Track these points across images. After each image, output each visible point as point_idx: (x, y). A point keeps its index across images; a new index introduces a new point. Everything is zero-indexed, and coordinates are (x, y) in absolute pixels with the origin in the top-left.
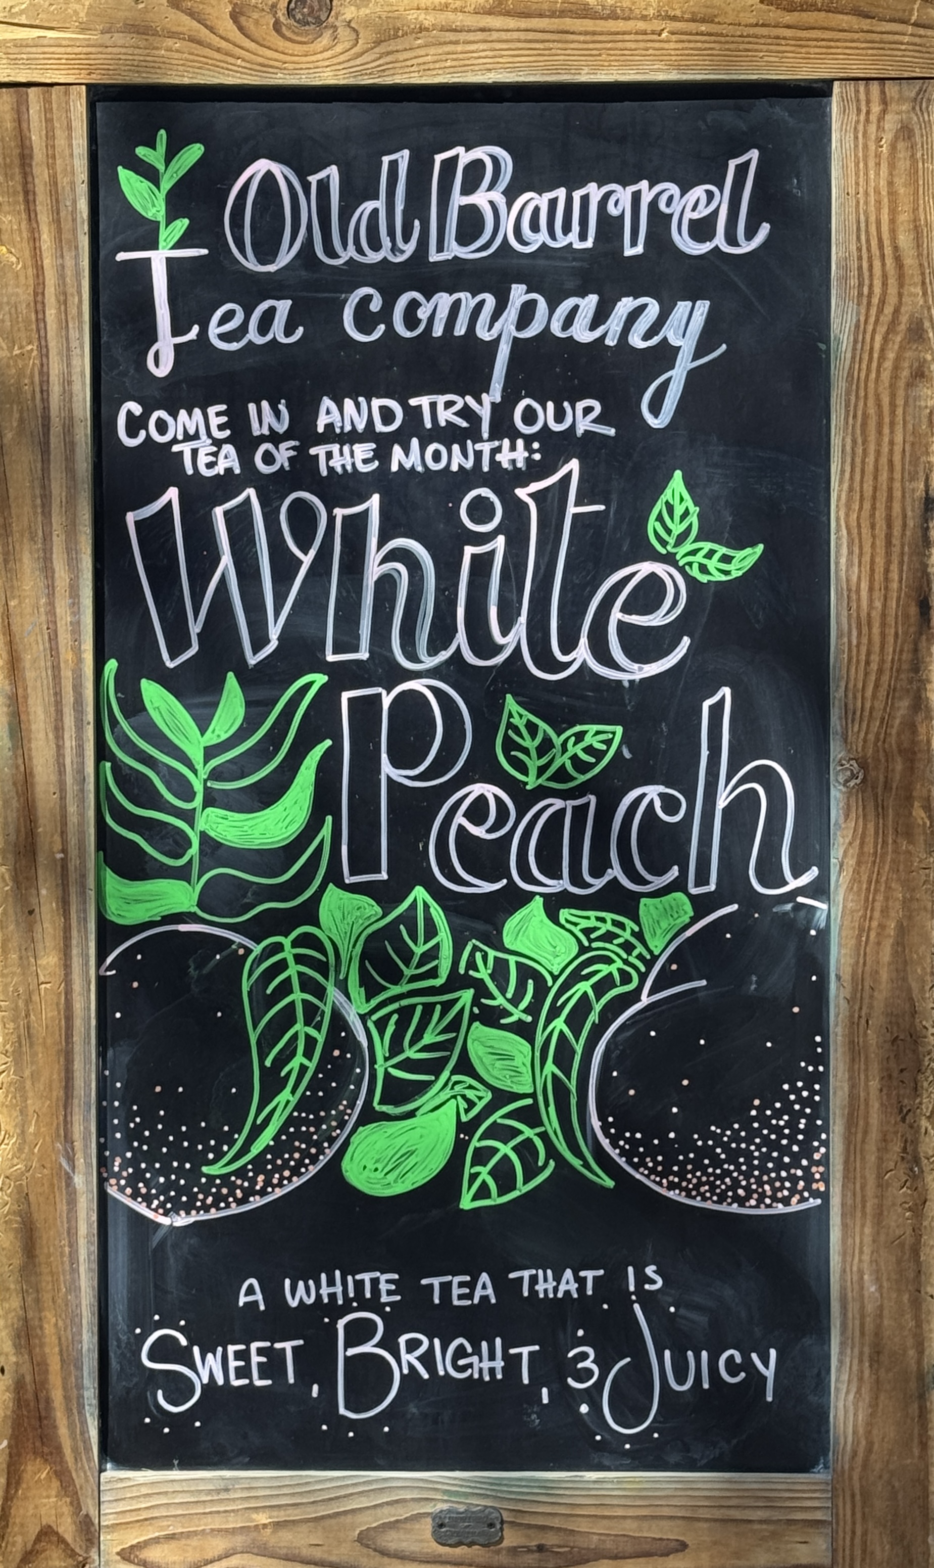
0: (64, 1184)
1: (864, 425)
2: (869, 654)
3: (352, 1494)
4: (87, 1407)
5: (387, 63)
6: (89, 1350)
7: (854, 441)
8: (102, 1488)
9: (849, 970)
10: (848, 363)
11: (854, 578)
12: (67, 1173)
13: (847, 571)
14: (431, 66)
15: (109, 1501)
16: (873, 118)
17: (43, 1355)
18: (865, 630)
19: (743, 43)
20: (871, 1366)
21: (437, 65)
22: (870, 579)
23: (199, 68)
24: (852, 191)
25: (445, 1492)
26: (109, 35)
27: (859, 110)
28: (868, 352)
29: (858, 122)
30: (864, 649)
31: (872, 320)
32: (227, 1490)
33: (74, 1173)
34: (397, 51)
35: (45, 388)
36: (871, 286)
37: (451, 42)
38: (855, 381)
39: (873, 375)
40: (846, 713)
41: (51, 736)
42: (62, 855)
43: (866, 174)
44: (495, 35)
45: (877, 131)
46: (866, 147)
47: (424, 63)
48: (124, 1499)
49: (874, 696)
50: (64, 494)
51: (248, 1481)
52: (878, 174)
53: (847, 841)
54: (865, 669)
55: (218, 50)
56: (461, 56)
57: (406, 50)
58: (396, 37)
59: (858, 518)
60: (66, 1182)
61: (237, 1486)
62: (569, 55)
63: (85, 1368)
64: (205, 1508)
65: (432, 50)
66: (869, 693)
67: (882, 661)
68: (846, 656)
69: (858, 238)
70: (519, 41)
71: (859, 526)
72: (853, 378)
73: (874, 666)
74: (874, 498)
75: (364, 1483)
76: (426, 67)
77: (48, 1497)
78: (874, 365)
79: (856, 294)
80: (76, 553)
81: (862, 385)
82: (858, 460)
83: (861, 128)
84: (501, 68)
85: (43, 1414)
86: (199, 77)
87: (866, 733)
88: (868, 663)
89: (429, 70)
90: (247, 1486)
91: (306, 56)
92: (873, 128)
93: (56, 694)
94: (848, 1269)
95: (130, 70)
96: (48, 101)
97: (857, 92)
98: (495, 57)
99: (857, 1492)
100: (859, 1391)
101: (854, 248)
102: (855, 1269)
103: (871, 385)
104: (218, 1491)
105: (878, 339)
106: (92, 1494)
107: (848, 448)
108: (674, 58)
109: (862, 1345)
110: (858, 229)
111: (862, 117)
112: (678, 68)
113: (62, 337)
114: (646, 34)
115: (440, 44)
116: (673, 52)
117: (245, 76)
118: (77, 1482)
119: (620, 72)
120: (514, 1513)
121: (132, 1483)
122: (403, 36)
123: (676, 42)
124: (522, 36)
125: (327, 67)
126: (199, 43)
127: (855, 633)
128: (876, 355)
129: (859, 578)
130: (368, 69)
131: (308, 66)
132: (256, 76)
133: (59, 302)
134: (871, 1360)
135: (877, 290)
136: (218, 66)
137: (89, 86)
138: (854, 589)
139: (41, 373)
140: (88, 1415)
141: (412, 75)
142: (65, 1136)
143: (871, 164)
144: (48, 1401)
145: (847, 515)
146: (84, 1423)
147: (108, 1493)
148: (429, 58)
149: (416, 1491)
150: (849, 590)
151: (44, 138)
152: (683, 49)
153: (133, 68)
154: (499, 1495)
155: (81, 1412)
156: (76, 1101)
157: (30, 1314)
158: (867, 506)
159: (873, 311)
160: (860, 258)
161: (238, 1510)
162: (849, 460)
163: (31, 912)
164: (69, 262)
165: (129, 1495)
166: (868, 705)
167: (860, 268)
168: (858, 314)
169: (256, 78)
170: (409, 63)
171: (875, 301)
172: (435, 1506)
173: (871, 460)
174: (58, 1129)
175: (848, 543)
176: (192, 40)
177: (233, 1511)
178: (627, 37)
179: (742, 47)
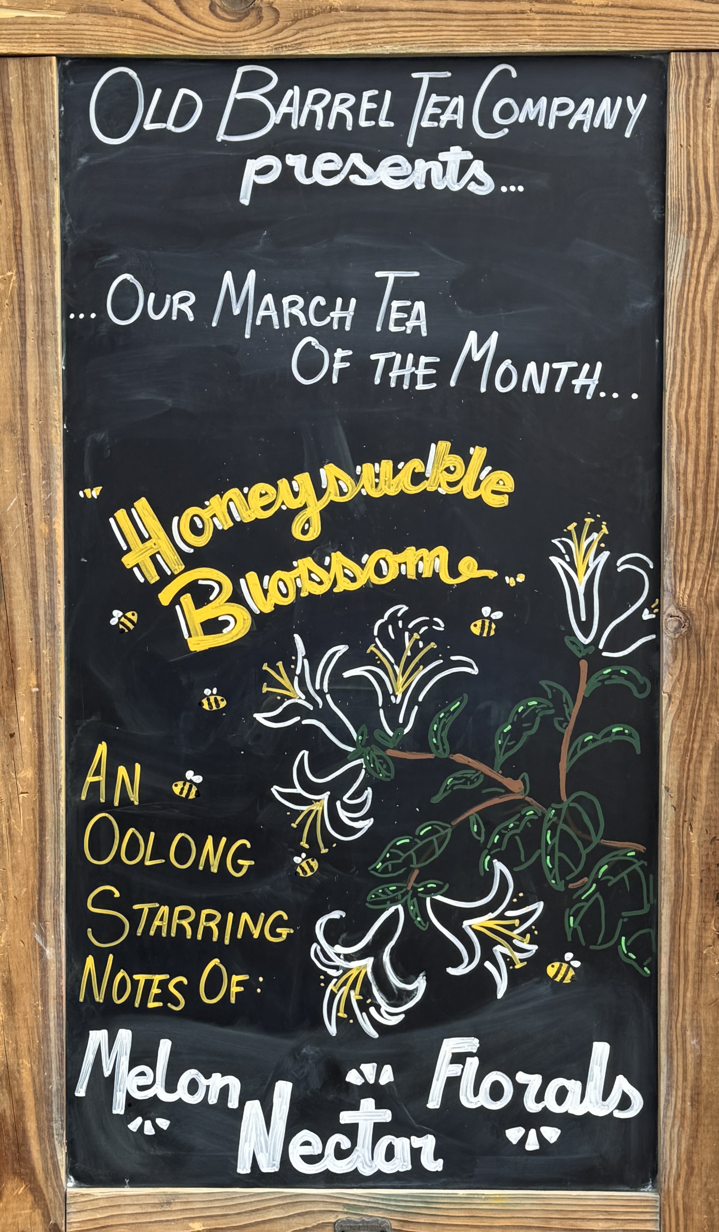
0: (38, 955)
1: (692, 337)
2: (694, 524)
3: (269, 1207)
4: (56, 1137)
5: (302, 38)
6: (57, 1090)
7: (684, 351)
8: (68, 1202)
9: (676, 783)
10: (679, 285)
11: (682, 464)
12: (40, 947)
13: (677, 457)
14: (339, 40)
15: (74, 1212)
16: (702, 82)
17: (21, 1094)
18: (691, 506)
19: (596, 21)
20: (692, 1105)
21: (344, 39)
22: (695, 463)
23: (149, 41)
24: (684, 144)
25: (345, 1205)
26: (75, 15)
27: (690, 76)
28: (695, 277)
29: (689, 85)
30: (689, 521)
31: (699, 250)
32: (169, 1203)
33: (46, 946)
34: (312, 28)
35: (22, 307)
36: (699, 222)
37: (356, 21)
38: (685, 301)
39: (699, 296)
40: (675, 574)
41: (28, 592)
42: (37, 689)
43: (696, 129)
44: (392, 14)
45: (705, 94)
46: (695, 107)
47: (334, 38)
48: (86, 1210)
49: (698, 560)
50: (38, 394)
51: (186, 1196)
52: (705, 129)
53: (675, 678)
54: (691, 537)
55: (164, 27)
56: (364, 32)
57: (319, 26)
58: (310, 15)
59: (687, 412)
60: (40, 954)
61: (177, 1201)
62: (452, 31)
63: (54, 1104)
64: (151, 1218)
65: (340, 27)
66: (693, 558)
67: (704, 531)
68: (675, 526)
69: (689, 182)
70: (411, 19)
71: (687, 421)
72: (683, 298)
73: (698, 535)
74: (699, 397)
75: (279, 1198)
76: (336, 40)
77: (23, 1209)
78: (700, 287)
79: (686, 229)
80: (48, 443)
81: (690, 304)
82: (687, 366)
83: (691, 91)
84: (397, 41)
85: (21, 1142)
86: (149, 49)
87: (691, 591)
88: (693, 532)
89: (337, 43)
90: (186, 1200)
91: (236, 31)
92: (701, 91)
93: (32, 558)
94: (673, 1026)
95: (92, 44)
96: (24, 69)
97: (689, 61)
98: (391, 32)
99: (681, 1207)
100: (682, 1125)
101: (685, 191)
102: (679, 1025)
103: (698, 303)
104: (161, 1204)
105: (704, 265)
106: (60, 1207)
107: (679, 356)
108: (538, 33)
109: (685, 1088)
110: (689, 175)
111: (693, 82)
112: (542, 41)
113: (36, 265)
114: (516, 13)
115: (347, 21)
116: (537, 28)
117: (186, 49)
118: (47, 1197)
119: (495, 44)
120: (402, 1223)
121: (92, 1198)
122: (316, 15)
123: (541, 20)
124: (414, 15)
125: (254, 40)
126: (150, 21)
127: (682, 508)
128: (702, 280)
129: (686, 463)
130: (287, 42)
131: (238, 40)
132: (195, 48)
133: (33, 235)
134: (692, 1100)
135: (704, 225)
136: (164, 40)
137: (60, 58)
138: (682, 471)
139: (19, 295)
140: (56, 1142)
141: (323, 47)
142: (40, 917)
143: (700, 120)
144: (24, 1131)
145: (677, 412)
146: (53, 1149)
147: (73, 1206)
148: (338, 33)
149: (321, 1205)
150: (678, 472)
151: (21, 101)
152: (546, 26)
153: (94, 42)
154: (389, 1208)
155: (51, 1141)
156: (48, 889)
157: (11, 1061)
158: (693, 404)
159: (700, 243)
160: (690, 199)
161: (178, 1220)
162: (679, 365)
163: (12, 735)
164: (42, 201)
165: (90, 1208)
166: (692, 568)
167: (690, 207)
168: (688, 244)
169: (195, 50)
170: (322, 37)
171: (702, 234)
172: (337, 1216)
173: (697, 365)
174: (33, 911)
175: (678, 434)
176: (143, 19)
177: (174, 1220)
178: (499, 16)
179: (594, 24)
